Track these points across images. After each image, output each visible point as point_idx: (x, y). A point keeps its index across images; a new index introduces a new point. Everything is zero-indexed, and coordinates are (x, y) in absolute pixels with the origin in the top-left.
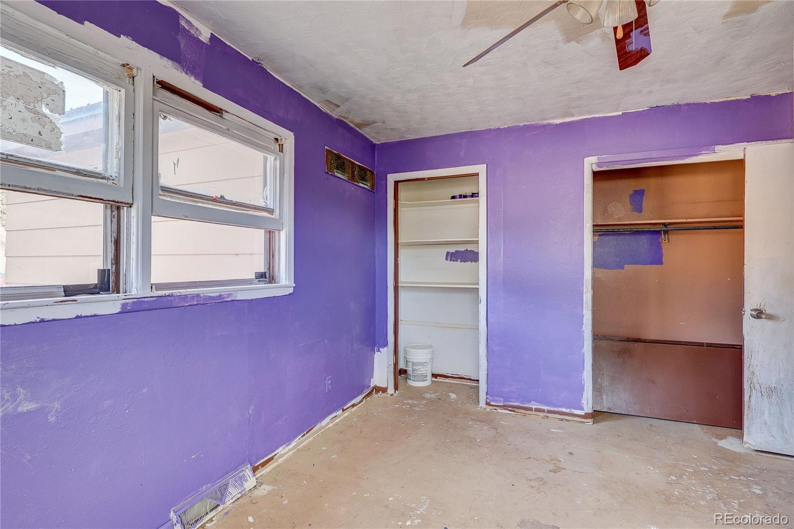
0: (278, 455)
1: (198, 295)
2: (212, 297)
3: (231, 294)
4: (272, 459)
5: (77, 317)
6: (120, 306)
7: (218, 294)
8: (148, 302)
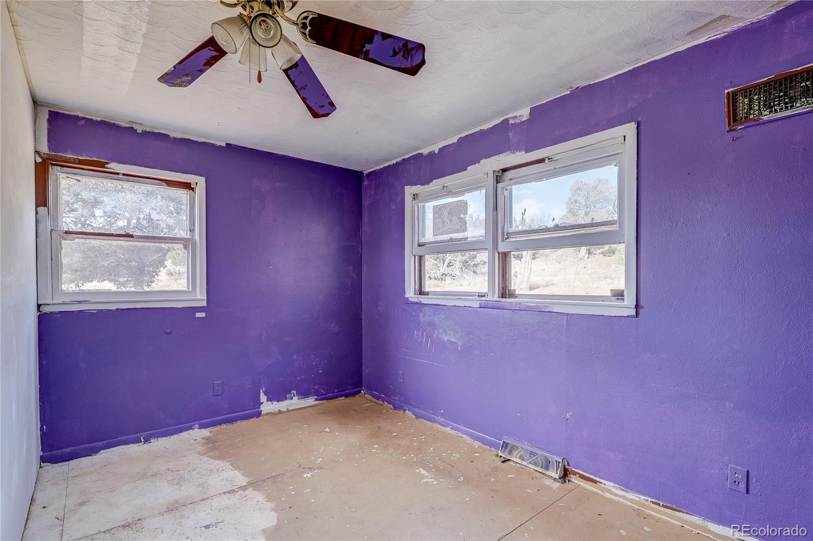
0: (603, 485)
1: (520, 303)
2: (530, 306)
3: (547, 306)
4: (595, 482)
5: (465, 306)
6: (479, 304)
7: (535, 304)
8: (491, 304)
